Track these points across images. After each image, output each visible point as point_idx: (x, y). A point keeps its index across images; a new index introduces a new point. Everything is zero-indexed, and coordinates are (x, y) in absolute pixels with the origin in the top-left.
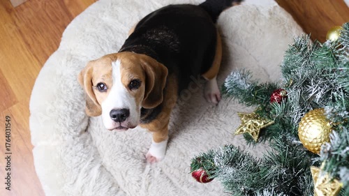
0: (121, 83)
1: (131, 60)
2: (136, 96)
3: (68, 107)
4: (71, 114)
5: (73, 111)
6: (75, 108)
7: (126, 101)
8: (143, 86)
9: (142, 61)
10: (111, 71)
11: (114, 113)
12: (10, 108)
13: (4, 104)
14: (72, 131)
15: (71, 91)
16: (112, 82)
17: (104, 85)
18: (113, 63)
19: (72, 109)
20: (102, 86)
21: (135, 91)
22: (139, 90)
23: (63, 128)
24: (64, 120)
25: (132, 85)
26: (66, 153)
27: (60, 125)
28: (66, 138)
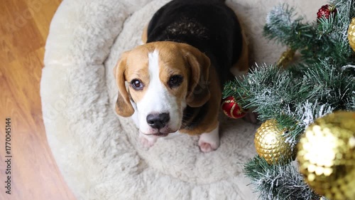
0: (159, 79)
1: (171, 50)
2: (178, 95)
3: (87, 30)
4: (89, 38)
5: (92, 36)
6: (94, 33)
7: (165, 103)
8: (185, 82)
9: (183, 51)
10: (147, 65)
11: (151, 118)
12: (37, 51)
13: (31, 47)
14: (87, 55)
15: (94, 15)
16: (149, 78)
17: (140, 82)
18: (150, 55)
19: (92, 33)
20: (137, 82)
21: (175, 89)
22: (181, 87)
23: (77, 50)
24: (80, 42)
25: (172, 82)
26: (75, 77)
27: (75, 46)
28: (79, 62)
